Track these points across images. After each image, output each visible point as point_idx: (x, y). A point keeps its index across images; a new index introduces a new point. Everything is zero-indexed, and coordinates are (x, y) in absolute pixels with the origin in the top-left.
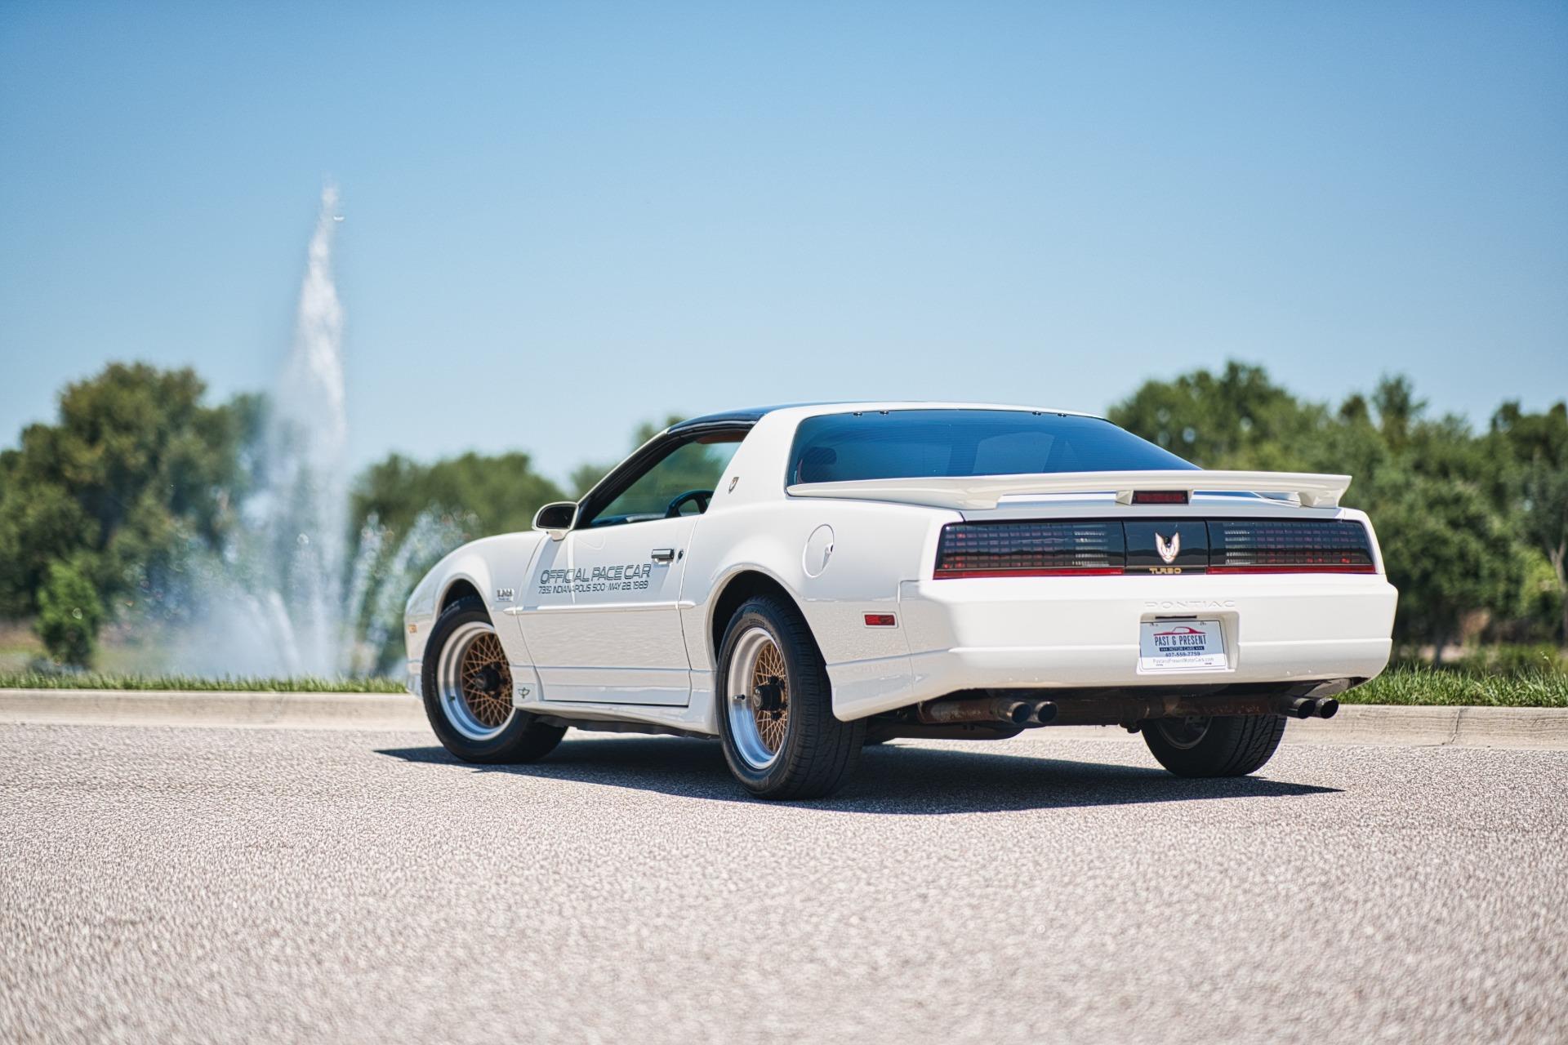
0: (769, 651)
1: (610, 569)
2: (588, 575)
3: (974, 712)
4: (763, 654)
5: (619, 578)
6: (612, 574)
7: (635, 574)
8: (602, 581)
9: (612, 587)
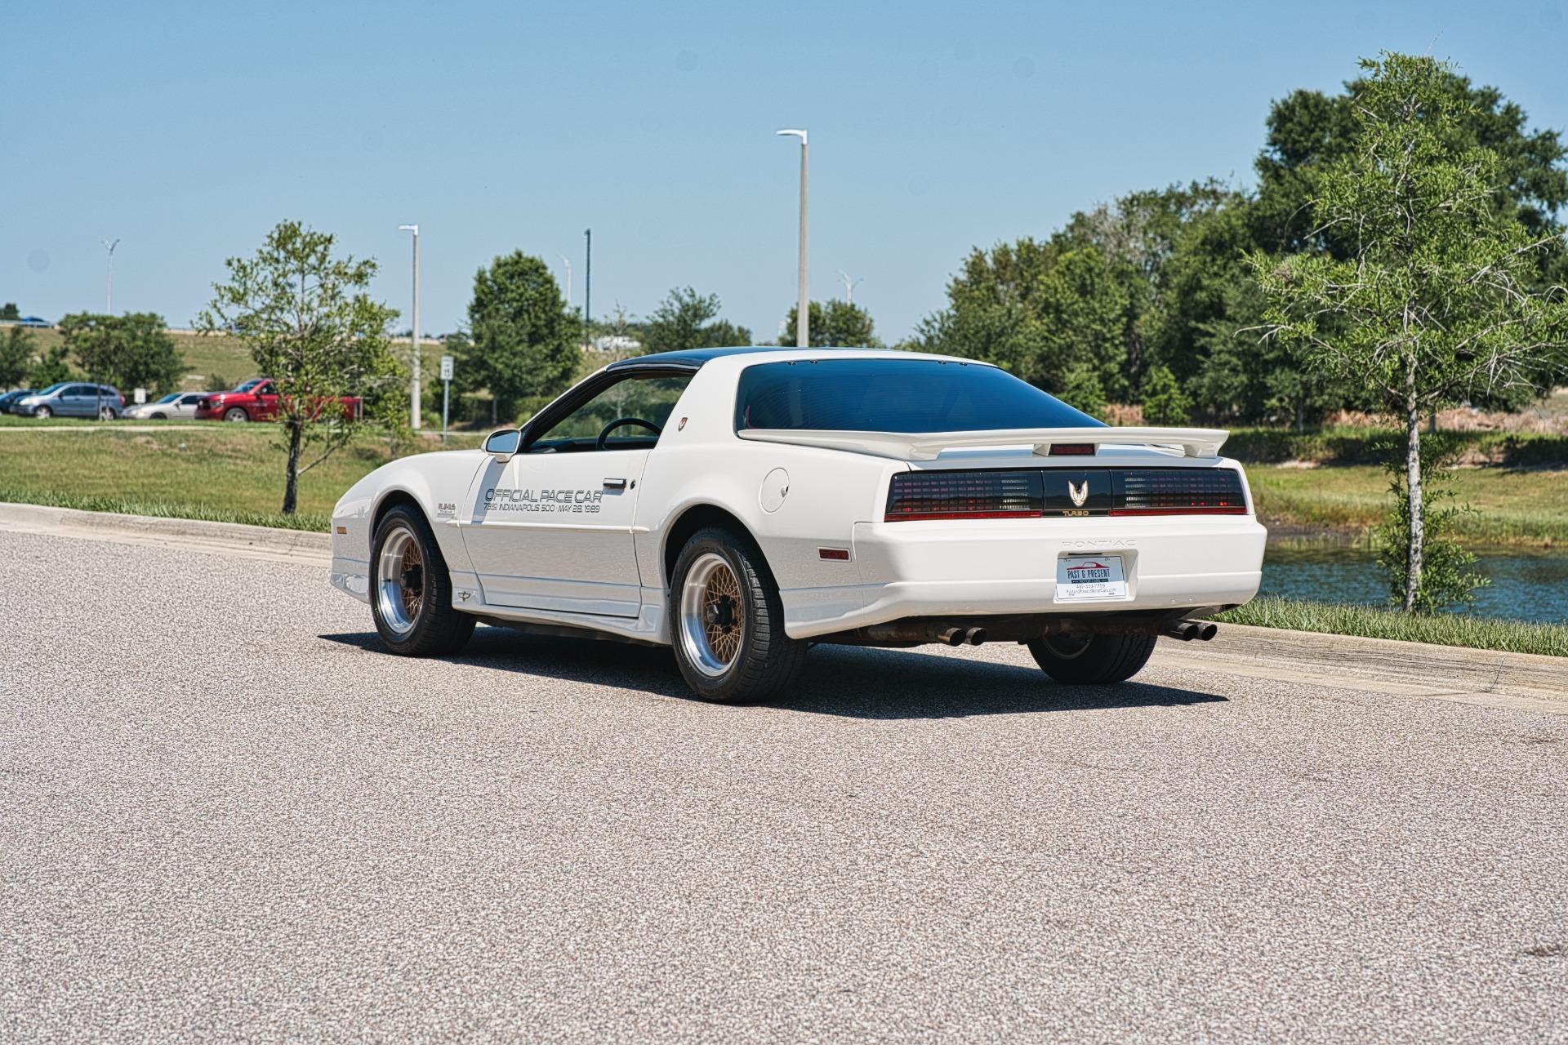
0: (721, 573)
1: (560, 492)
2: (537, 496)
3: (910, 634)
4: (715, 574)
5: (570, 501)
6: (561, 497)
7: (586, 499)
8: (551, 502)
9: (562, 509)
